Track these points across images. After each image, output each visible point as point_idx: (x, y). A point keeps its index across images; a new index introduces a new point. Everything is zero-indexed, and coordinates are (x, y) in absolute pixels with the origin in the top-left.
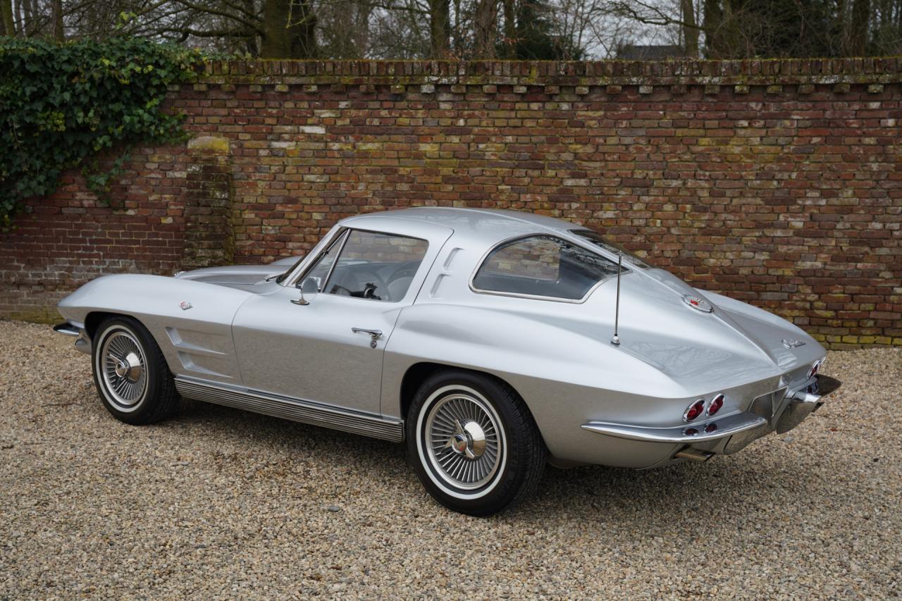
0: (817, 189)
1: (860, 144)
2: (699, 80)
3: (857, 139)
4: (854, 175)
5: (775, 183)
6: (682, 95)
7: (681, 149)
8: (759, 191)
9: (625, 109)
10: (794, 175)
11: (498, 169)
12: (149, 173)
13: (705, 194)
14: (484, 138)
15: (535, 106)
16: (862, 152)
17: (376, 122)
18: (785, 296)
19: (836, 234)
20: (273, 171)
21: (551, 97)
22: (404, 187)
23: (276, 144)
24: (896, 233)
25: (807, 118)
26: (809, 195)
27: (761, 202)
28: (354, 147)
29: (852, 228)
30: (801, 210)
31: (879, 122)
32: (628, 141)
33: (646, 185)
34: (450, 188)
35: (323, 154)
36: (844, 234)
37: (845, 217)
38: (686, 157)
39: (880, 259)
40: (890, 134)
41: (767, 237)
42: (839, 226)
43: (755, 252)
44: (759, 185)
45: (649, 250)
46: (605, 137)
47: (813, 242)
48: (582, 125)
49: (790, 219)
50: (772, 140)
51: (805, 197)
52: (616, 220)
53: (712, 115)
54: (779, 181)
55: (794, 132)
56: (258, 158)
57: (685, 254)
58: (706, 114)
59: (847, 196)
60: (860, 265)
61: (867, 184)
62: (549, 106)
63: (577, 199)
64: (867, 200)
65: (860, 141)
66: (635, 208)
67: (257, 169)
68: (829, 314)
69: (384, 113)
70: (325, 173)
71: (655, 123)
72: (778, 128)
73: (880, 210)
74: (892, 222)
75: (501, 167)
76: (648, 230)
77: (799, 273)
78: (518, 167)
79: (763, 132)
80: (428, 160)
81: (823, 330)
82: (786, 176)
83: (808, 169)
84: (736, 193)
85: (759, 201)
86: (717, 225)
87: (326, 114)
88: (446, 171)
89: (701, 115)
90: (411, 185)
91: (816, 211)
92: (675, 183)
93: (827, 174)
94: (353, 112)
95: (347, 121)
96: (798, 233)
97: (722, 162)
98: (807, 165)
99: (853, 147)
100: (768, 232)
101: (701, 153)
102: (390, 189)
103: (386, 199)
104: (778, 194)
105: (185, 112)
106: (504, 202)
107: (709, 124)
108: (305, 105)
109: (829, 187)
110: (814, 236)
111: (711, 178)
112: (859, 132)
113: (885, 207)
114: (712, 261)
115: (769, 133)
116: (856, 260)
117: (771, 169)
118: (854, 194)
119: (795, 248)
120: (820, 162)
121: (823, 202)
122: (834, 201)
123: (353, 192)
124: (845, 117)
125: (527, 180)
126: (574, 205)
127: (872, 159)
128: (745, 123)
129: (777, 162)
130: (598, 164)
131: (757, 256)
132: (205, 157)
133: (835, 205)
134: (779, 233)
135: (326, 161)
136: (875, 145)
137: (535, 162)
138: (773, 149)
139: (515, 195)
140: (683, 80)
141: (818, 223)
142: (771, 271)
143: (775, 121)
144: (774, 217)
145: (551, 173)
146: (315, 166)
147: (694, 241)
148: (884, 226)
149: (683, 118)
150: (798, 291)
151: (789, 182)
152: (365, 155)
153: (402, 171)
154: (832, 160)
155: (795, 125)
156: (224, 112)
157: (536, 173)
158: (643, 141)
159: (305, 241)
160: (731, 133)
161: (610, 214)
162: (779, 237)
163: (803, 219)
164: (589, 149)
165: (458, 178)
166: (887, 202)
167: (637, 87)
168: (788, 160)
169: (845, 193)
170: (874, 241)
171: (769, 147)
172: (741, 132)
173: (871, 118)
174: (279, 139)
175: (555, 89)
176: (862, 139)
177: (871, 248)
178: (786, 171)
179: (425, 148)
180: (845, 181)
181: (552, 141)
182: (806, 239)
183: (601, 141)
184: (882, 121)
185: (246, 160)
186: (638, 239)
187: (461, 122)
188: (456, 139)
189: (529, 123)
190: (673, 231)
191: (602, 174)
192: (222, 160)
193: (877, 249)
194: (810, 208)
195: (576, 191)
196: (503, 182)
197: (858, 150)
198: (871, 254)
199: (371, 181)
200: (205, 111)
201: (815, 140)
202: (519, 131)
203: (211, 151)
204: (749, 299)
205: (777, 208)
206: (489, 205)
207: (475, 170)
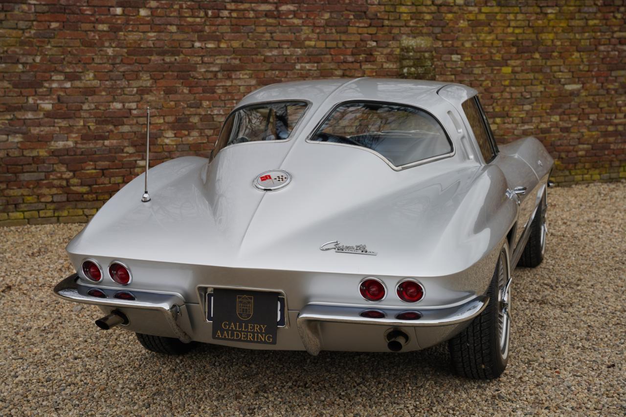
0: (61, 72)
1: (94, 30)
3: (92, 25)
4: (93, 59)
5: (20, 66)
8: (6, 75)
10: (38, 59)
16: (97, 37)
18: (42, 175)
19: (83, 114)
24: (134, 112)
25: (43, 3)
26: (54, 78)
27: (9, 86)
29: (97, 108)
30: (48, 93)
31: (109, 10)
36: (90, 114)
37: (90, 98)
39: (123, 136)
40: (119, 22)
41: (19, 119)
42: (85, 107)
43: (8, 135)
44: (5, 68)
47: (63, 123)
49: (39, 102)
50: (11, 23)
51: (52, 81)
54: (24, 64)
55: (32, 18)
59: (89, 78)
60: (107, 143)
61: (105, 68)
64: (107, 83)
65: (94, 27)
68: (84, 189)
72: (16, 12)
73: (119, 91)
74: (130, 102)
77: (54, 153)
81: (80, 205)
82: (30, 60)
83: (50, 53)
85: (6, 84)
91: (62, 94)
93: (69, 58)
96: (48, 114)
98: (50, 49)
99: (89, 32)
100: (19, 115)
104: (24, 77)
109: (72, 70)
110: (64, 117)
112: (93, 19)
113: (123, 89)
115: (8, 17)
116: (104, 138)
117: (15, 52)
118: (95, 78)
119: (47, 129)
120: (61, 47)
121: (68, 85)
122: (78, 83)
124: (78, 4)
127: (107, 44)
129: (20, 45)
131: (11, 139)
133: (80, 88)
134: (30, 115)
136: (108, 32)
138: (14, 33)
141: (65, 105)
142: (26, 153)
143: (12, 5)
144: (22, 100)
148: (124, 106)
150: (54, 170)
151: (33, 65)
154: (71, 45)
155: (33, 10)
162: (30, 119)
163: (51, 102)
166: (124, 83)
168: (30, 44)
169: (87, 76)
170: (118, 119)
171: (10, 31)
173: (101, 6)
176: (96, 25)
177: (115, 126)
178: (30, 55)
180: (86, 64)
182: (56, 120)
184: (111, 9)
193: (120, 127)
194: (57, 91)
197: (94, 36)
198: (116, 132)
201: (54, 25)
204: (8, 183)
205: (26, 91)
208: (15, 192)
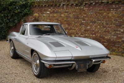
2: (103, 1)
5: (118, 22)
6: (100, 4)
7: (101, 15)
8: (115, 24)
9: (91, 8)
10: (121, 20)
12: (30, 19)
13: (105, 24)
14: (70, 13)
15: (78, 7)
17: (56, 11)
18: (120, 45)
20: (43, 19)
21: (80, 6)
23: (44, 15)
28: (53, 15)
30: (123, 28)
32: (92, 14)
33: (95, 22)
34: (65, 22)
35: (49, 16)
38: (102, 17)
43: (114, 36)
44: (115, 22)
45: (95, 35)
46: (88, 13)
48: (85, 11)
49: (120, 30)
50: (117, 13)
52: (90, 29)
53: (106, 8)
54: (118, 21)
55: (121, 11)
57: (101, 36)
58: (105, 8)
62: (80, 7)
63: (84, 25)
66: (93, 26)
67: (41, 19)
69: (57, 9)
70: (49, 20)
71: (96, 10)
75: (73, 19)
76: (95, 31)
77: (122, 41)
78: (75, 19)
79: (115, 11)
80: (63, 17)
82: (120, 20)
84: (110, 24)
85: (114, 26)
86: (107, 30)
87: (50, 10)
88: (65, 19)
89: (104, 8)
92: (100, 22)
94: (53, 9)
95: (52, 11)
96: (122, 32)
97: (108, 18)
100: (116, 32)
101: (104, 16)
104: (118, 24)
105: (33, 10)
106: (73, 25)
107: (106, 10)
108: (47, 8)
111: (106, 21)
114: (106, 37)
117: (117, 19)
119: (121, 35)
125: (76, 21)
126: (83, 26)
128: (112, 10)
129: (118, 17)
130: (87, 18)
132: (35, 17)
134: (118, 32)
135: (50, 18)
137: (78, 18)
138: (117, 15)
139: (75, 24)
140: (100, 1)
142: (117, 40)
143: (118, 9)
144: (117, 29)
145: (80, 20)
146: (48, 18)
147: (103, 33)
149: (101, 9)
150: (122, 45)
151: (120, 21)
152: (54, 17)
153: (59, 19)
156: (38, 10)
157: (77, 20)
158: (94, 14)
160: (109, 12)
161: (89, 28)
163: (123, 30)
164: (86, 15)
165: (67, 21)
167: (92, 3)
168: (120, 17)
172: (111, 11)
174: (44, 14)
175: (80, 4)
179: (62, 15)
181: (80, 14)
183: (87, 14)
185: (40, 17)
186: (94, 32)
187: (67, 11)
188: (66, 14)
189: (77, 11)
190: (99, 31)
191: (88, 20)
192: (37, 17)
195: (84, 23)
196: (73, 21)
200: (36, 10)
202: (75, 12)
204: (113, 46)
205: (118, 27)
206: (71, 25)
207: (69, 19)
208: (114, 48)
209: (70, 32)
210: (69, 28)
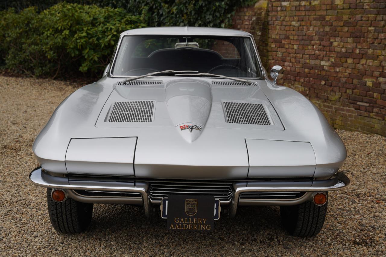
11: (369, 15)
12: (245, 22)
20: (281, 20)
22: (327, 29)
23: (283, 4)
28: (310, 3)
34: (346, 29)
35: (298, 8)
56: (277, 11)
67: (276, 19)
70: (298, 21)
75: (371, 14)
78: (378, 14)
80: (339, 10)
88: (345, 17)
90: (331, 27)
102: (322, 30)
103: (320, 37)
106: (371, 39)
123: (308, 32)
125: (383, 23)
132: (259, 12)
135: (299, 13)
139: (376, 34)
146: (295, 16)
152: (314, 9)
153: (327, 18)
159: (291, 62)
165: (350, 23)
179: (338, 2)
185: (274, 13)
192: (263, 13)
196: (371, 25)
199: (315, 25)
203: (260, 9)
206: (364, 41)
207: (358, 17)
209: (360, 66)
210: (358, 51)
